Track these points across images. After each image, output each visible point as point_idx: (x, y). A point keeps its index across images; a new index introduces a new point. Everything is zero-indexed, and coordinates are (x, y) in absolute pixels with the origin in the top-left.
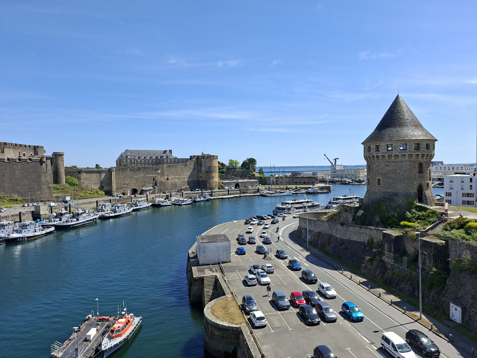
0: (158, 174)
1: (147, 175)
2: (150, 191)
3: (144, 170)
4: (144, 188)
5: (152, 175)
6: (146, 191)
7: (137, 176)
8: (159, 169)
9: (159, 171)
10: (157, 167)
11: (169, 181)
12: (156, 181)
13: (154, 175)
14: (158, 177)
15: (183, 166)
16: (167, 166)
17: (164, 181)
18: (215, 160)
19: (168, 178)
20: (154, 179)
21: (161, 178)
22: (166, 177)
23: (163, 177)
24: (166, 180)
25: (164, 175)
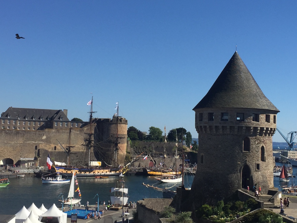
0: (42, 140)
1: (28, 142)
2: (29, 163)
3: (24, 134)
4: (21, 159)
5: (34, 142)
6: (24, 162)
7: (13, 143)
8: (44, 134)
9: (44, 137)
10: (41, 132)
11: (57, 150)
12: (39, 150)
13: (37, 142)
14: (42, 145)
15: (78, 132)
16: (56, 131)
17: (50, 150)
18: (122, 126)
19: (55, 147)
20: (36, 147)
21: (47, 146)
22: (53, 146)
23: (49, 145)
24: (53, 149)
25: (50, 143)
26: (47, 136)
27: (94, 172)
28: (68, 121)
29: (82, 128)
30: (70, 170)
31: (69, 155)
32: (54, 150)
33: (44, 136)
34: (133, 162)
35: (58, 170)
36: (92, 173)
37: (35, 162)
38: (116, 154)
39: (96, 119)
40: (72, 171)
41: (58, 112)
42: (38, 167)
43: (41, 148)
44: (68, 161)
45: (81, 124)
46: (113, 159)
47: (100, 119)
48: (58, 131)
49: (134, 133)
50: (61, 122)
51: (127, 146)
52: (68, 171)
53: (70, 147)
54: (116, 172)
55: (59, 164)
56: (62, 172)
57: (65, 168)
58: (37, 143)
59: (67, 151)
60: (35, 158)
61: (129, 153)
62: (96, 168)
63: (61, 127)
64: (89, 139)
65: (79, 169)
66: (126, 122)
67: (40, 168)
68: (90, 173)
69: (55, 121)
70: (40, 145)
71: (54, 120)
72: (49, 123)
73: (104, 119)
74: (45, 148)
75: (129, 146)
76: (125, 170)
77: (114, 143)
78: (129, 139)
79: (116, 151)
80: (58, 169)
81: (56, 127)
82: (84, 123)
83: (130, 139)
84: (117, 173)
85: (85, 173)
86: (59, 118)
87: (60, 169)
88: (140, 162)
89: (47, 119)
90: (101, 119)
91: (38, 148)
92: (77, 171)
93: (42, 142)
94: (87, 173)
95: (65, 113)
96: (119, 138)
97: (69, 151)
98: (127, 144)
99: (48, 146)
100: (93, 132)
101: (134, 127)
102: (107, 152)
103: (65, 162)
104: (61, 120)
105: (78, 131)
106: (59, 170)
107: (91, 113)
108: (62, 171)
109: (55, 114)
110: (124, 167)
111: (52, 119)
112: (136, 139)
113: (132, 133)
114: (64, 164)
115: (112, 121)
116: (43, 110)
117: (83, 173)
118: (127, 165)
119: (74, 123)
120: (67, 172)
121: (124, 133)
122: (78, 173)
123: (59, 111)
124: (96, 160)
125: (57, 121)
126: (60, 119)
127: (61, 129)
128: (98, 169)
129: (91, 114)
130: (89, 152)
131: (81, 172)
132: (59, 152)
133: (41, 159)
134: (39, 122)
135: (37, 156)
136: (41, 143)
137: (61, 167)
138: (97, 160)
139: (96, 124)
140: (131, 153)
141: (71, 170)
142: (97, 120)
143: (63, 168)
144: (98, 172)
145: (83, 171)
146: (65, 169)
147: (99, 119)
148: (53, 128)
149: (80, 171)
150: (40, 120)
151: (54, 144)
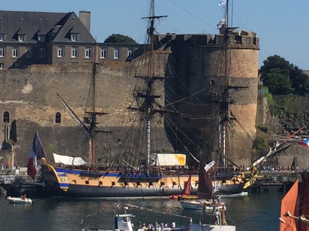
0: (22, 97)
8: (26, 80)
9: (28, 89)
10: (20, 75)
11: (62, 124)
12: (14, 123)
13: (7, 102)
14: (23, 111)
15: (120, 74)
16: (59, 71)
17: (43, 124)
18: (244, 55)
19: (58, 116)
20: (6, 115)
21: (34, 113)
22: (52, 112)
23: (41, 109)
24: (51, 120)
25: (44, 102)
26: (34, 85)
27: (162, 184)
28: (92, 44)
29: (130, 61)
30: (97, 176)
31: (92, 137)
32: (54, 123)
33: (26, 84)
34: (273, 155)
35: (63, 178)
36: (156, 186)
37: (5, 157)
38: (222, 134)
39: (168, 36)
40: (101, 179)
41: (66, 17)
42: (14, 168)
43: (21, 117)
44: (90, 153)
45: (129, 52)
46: (216, 148)
47: (180, 37)
48: (64, 70)
49: (282, 73)
50: (73, 47)
51: (260, 111)
52: (90, 181)
53: (94, 114)
54: (224, 182)
55: (65, 160)
56: (73, 183)
57: (82, 171)
58: (9, 105)
59: (87, 125)
60: (3, 144)
61: (265, 130)
62: (170, 171)
63: (73, 61)
64: (148, 92)
65: (120, 174)
66: (255, 43)
67: (17, 171)
68: (151, 184)
69: (56, 43)
70: (17, 110)
71: (54, 41)
72: (41, 49)
73: (193, 35)
74: (31, 117)
75: (265, 109)
76: (249, 177)
77: (217, 102)
78: (266, 90)
79: (223, 125)
80: (64, 175)
81: (60, 60)
82: (136, 49)
83: (270, 90)
84: (227, 185)
85: (138, 184)
86: (68, 36)
87: (69, 175)
88: (296, 156)
89: (35, 37)
90: (183, 36)
91: (11, 118)
92: (115, 179)
93: (21, 102)
94: (144, 186)
95: (84, 21)
96: (231, 87)
97: (93, 124)
98: (258, 104)
99: (37, 111)
100: (162, 73)
101: (281, 57)
102: (202, 129)
103: (84, 155)
104: (73, 41)
105: (119, 70)
106: (66, 178)
107: (152, 19)
108: (75, 181)
109: (58, 24)
110: (248, 169)
111: (49, 37)
112: (285, 89)
113: (275, 75)
114: (78, 161)
115: (213, 42)
116: (26, 15)
117: (131, 185)
118: (254, 164)
119: (110, 48)
120: (87, 182)
121: (250, 75)
122: (118, 185)
123: (69, 15)
124: (172, 149)
125: (61, 45)
126: (70, 39)
127: (75, 64)
128: (174, 175)
129: (152, 23)
130: (147, 128)
131: (126, 184)
132: (69, 128)
133: (19, 146)
134: (14, 48)
135: (9, 140)
136: (19, 105)
137: (70, 169)
138: (175, 150)
139: (169, 51)
140: (269, 131)
141: (100, 176)
142: (173, 39)
143: (76, 173)
144: (174, 184)
145: (132, 180)
146: (82, 175)
147: (178, 36)
148: (51, 64)
149: (124, 180)
150: (16, 42)
151: (54, 106)
